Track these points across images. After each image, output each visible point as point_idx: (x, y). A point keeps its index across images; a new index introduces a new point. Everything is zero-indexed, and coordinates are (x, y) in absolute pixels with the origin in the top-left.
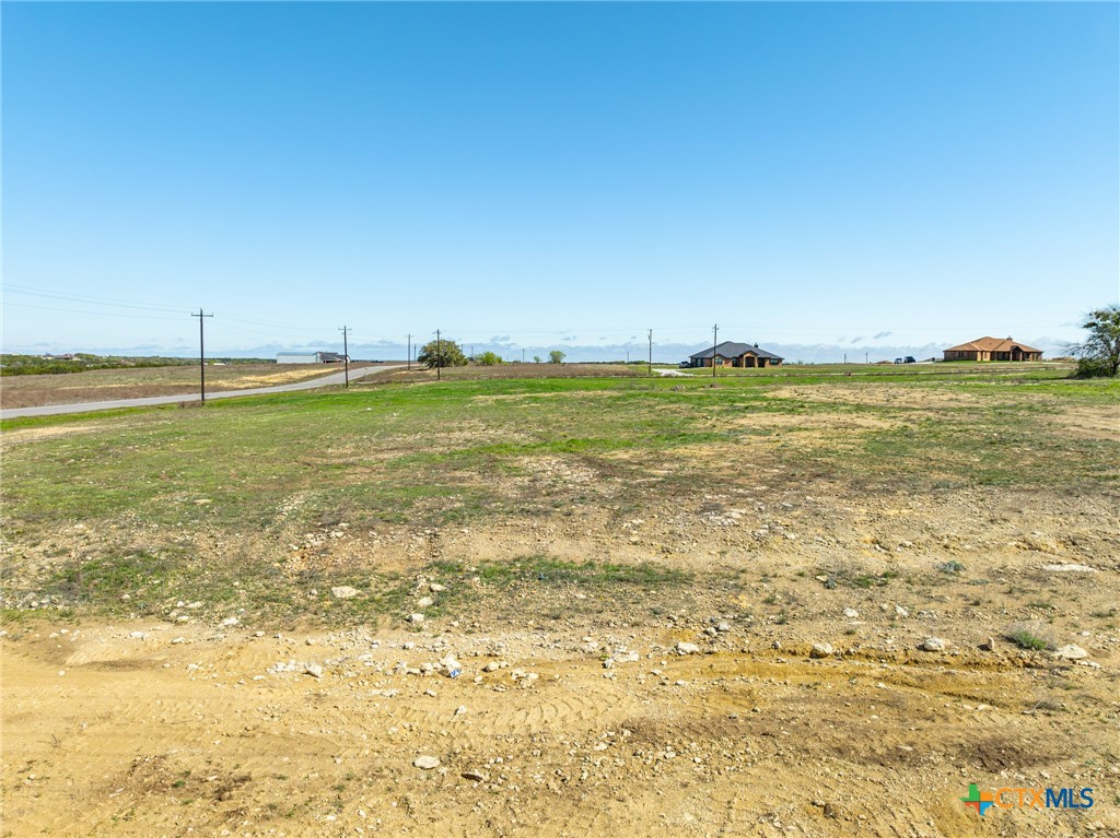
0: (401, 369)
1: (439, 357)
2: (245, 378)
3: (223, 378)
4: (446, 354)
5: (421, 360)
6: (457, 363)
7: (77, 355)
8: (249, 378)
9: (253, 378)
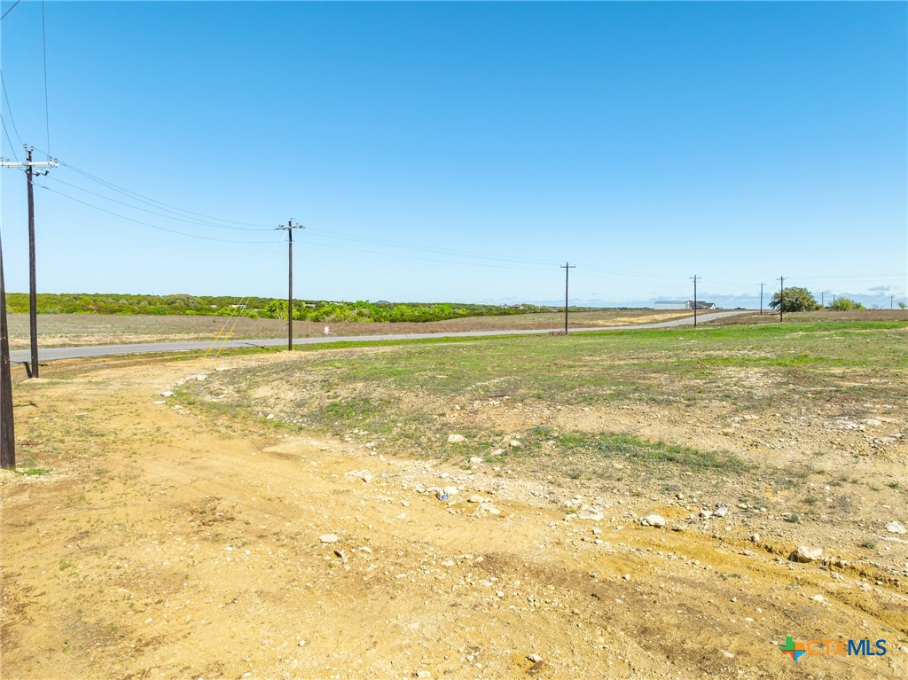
0: (754, 314)
1: (791, 304)
2: (619, 319)
3: (602, 319)
4: (797, 300)
5: (774, 304)
6: (808, 308)
7: (522, 305)
8: (622, 319)
9: (626, 319)
